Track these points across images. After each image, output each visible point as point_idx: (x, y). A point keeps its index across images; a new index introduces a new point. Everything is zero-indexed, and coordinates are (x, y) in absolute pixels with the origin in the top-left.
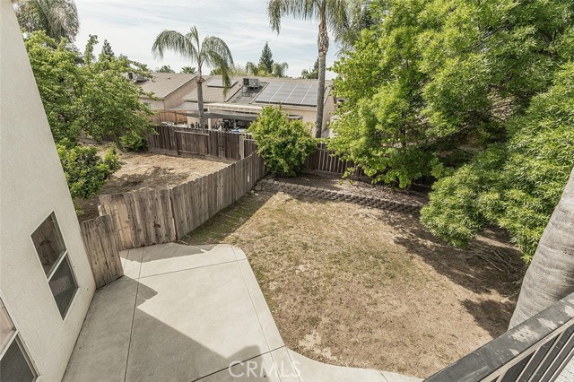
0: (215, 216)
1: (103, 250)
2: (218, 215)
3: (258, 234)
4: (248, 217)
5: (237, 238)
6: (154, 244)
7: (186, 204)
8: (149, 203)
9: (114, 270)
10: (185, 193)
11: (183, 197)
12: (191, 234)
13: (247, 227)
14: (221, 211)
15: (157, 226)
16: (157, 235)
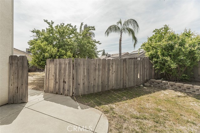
0: (106, 91)
1: (18, 78)
2: (109, 91)
3: (136, 113)
4: (131, 97)
5: (112, 109)
6: (61, 94)
7: (84, 72)
8: (63, 66)
9: (21, 96)
10: (84, 65)
11: (82, 67)
12: (84, 96)
13: (126, 104)
14: (112, 90)
15: (64, 82)
16: (63, 88)
